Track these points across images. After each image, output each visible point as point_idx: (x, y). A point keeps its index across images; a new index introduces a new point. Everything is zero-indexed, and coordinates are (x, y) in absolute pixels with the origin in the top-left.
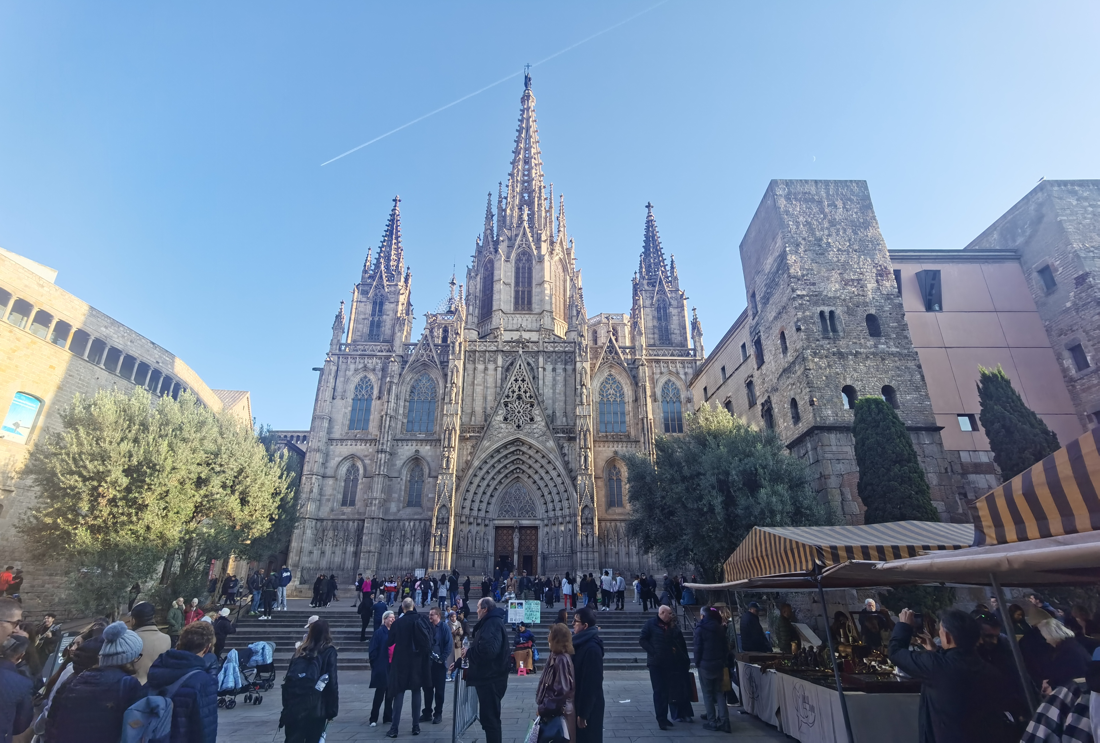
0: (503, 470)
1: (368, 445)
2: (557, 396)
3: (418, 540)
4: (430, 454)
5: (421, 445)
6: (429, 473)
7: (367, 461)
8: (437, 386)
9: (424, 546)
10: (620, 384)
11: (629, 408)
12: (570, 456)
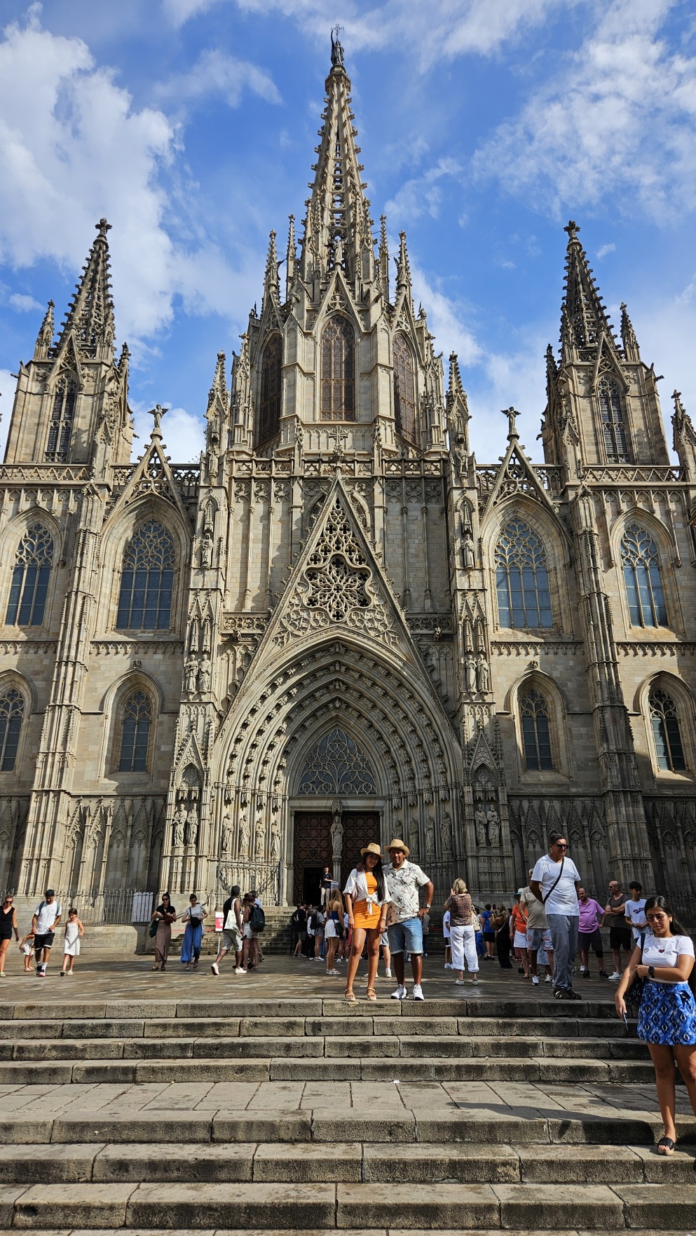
0: (307, 702)
1: (41, 652)
2: (412, 560)
3: (141, 836)
4: (162, 668)
5: (146, 653)
6: (162, 706)
7: (39, 684)
8: (176, 544)
9: (152, 847)
10: (536, 536)
11: (558, 579)
12: (443, 672)
